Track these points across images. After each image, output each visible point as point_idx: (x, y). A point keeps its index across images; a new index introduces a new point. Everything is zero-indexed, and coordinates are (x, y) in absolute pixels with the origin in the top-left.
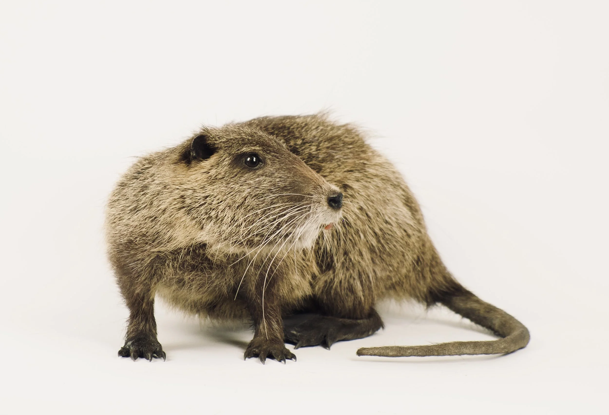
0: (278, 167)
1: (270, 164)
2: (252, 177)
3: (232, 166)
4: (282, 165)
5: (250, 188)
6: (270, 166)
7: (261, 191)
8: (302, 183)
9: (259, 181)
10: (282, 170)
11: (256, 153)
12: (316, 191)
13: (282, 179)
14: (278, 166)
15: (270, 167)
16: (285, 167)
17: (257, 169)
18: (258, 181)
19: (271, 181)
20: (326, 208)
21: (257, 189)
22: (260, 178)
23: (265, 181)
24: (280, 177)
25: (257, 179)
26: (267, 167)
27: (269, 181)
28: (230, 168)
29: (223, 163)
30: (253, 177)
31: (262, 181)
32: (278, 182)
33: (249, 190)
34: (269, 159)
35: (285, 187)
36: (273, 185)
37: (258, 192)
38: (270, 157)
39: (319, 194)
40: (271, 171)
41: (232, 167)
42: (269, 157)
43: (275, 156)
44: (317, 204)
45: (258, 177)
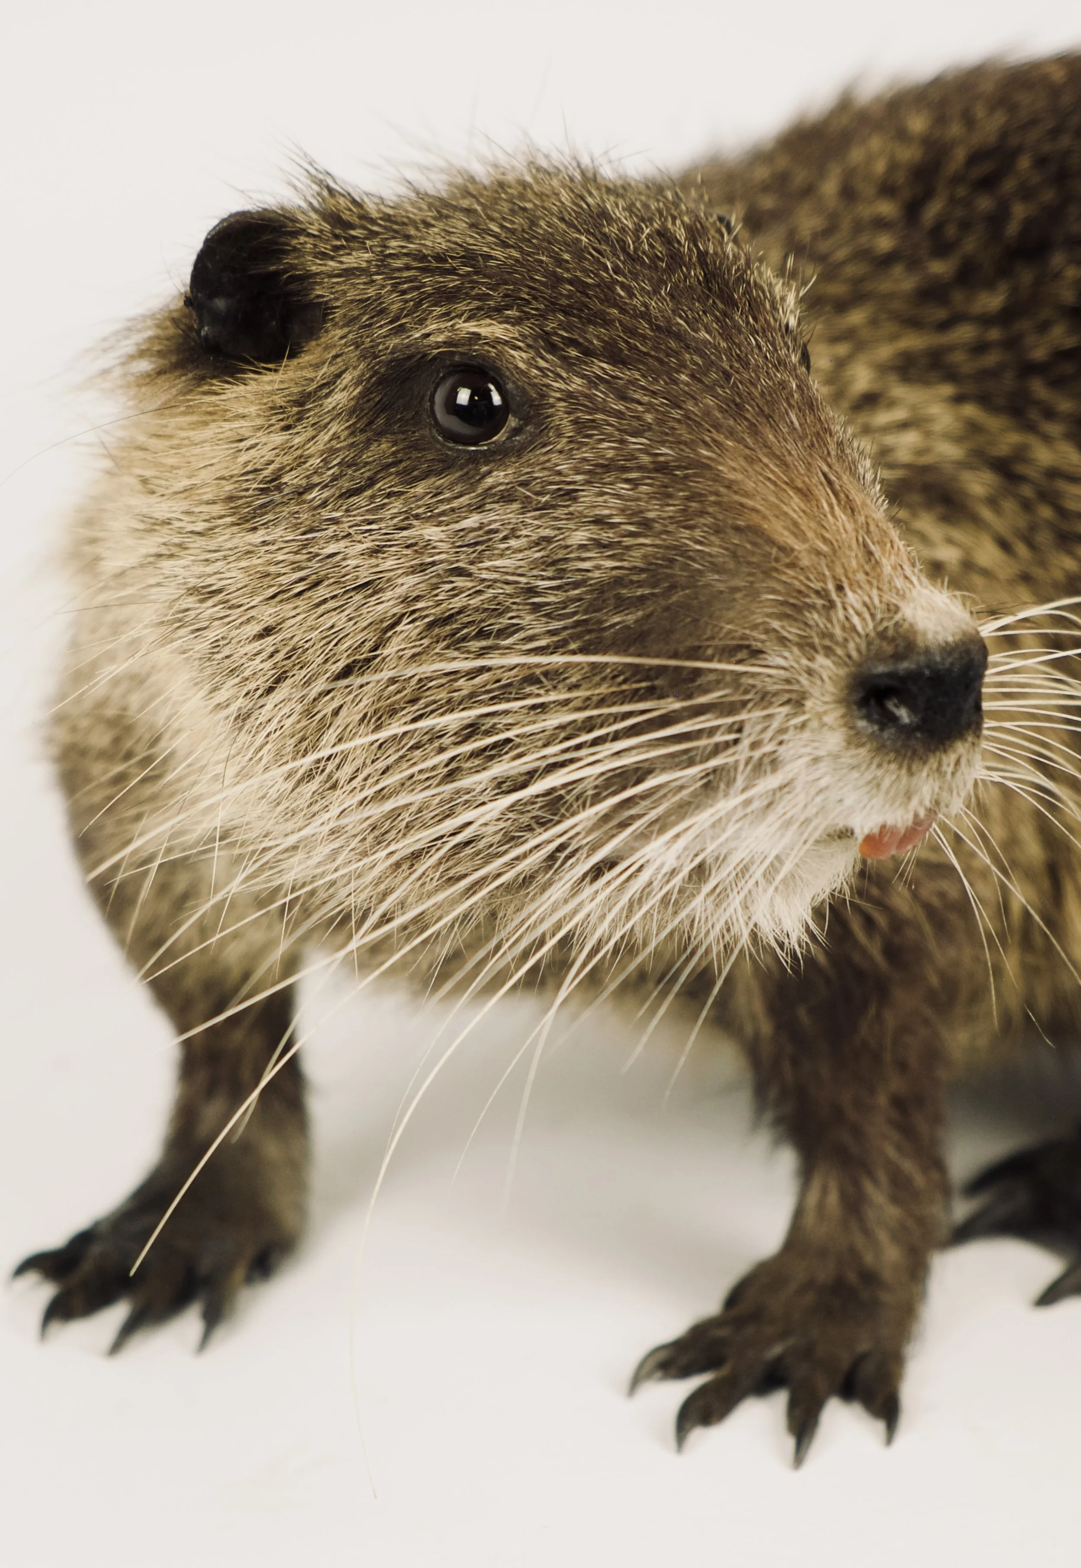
0: (610, 454)
1: (569, 431)
2: (449, 500)
3: (365, 420)
4: (636, 442)
5: (422, 568)
6: (562, 443)
7: (479, 592)
8: (716, 568)
9: (480, 528)
10: (625, 476)
11: (484, 357)
12: (791, 631)
13: (606, 536)
14: (608, 450)
15: (561, 452)
16: (645, 459)
17: (488, 457)
18: (474, 530)
19: (548, 540)
20: (834, 740)
21: (460, 582)
22: (492, 516)
23: (513, 533)
24: (599, 521)
25: (472, 521)
26: (545, 445)
27: (535, 537)
28: (353, 434)
29: (327, 396)
30: (455, 504)
31: (496, 531)
32: (582, 547)
33: (412, 580)
34: (569, 396)
35: (618, 582)
36: (553, 563)
37: (458, 603)
38: (577, 384)
39: (807, 646)
40: (559, 473)
41: (363, 431)
42: (572, 387)
43: (609, 383)
44: (785, 710)
45: (479, 508)
